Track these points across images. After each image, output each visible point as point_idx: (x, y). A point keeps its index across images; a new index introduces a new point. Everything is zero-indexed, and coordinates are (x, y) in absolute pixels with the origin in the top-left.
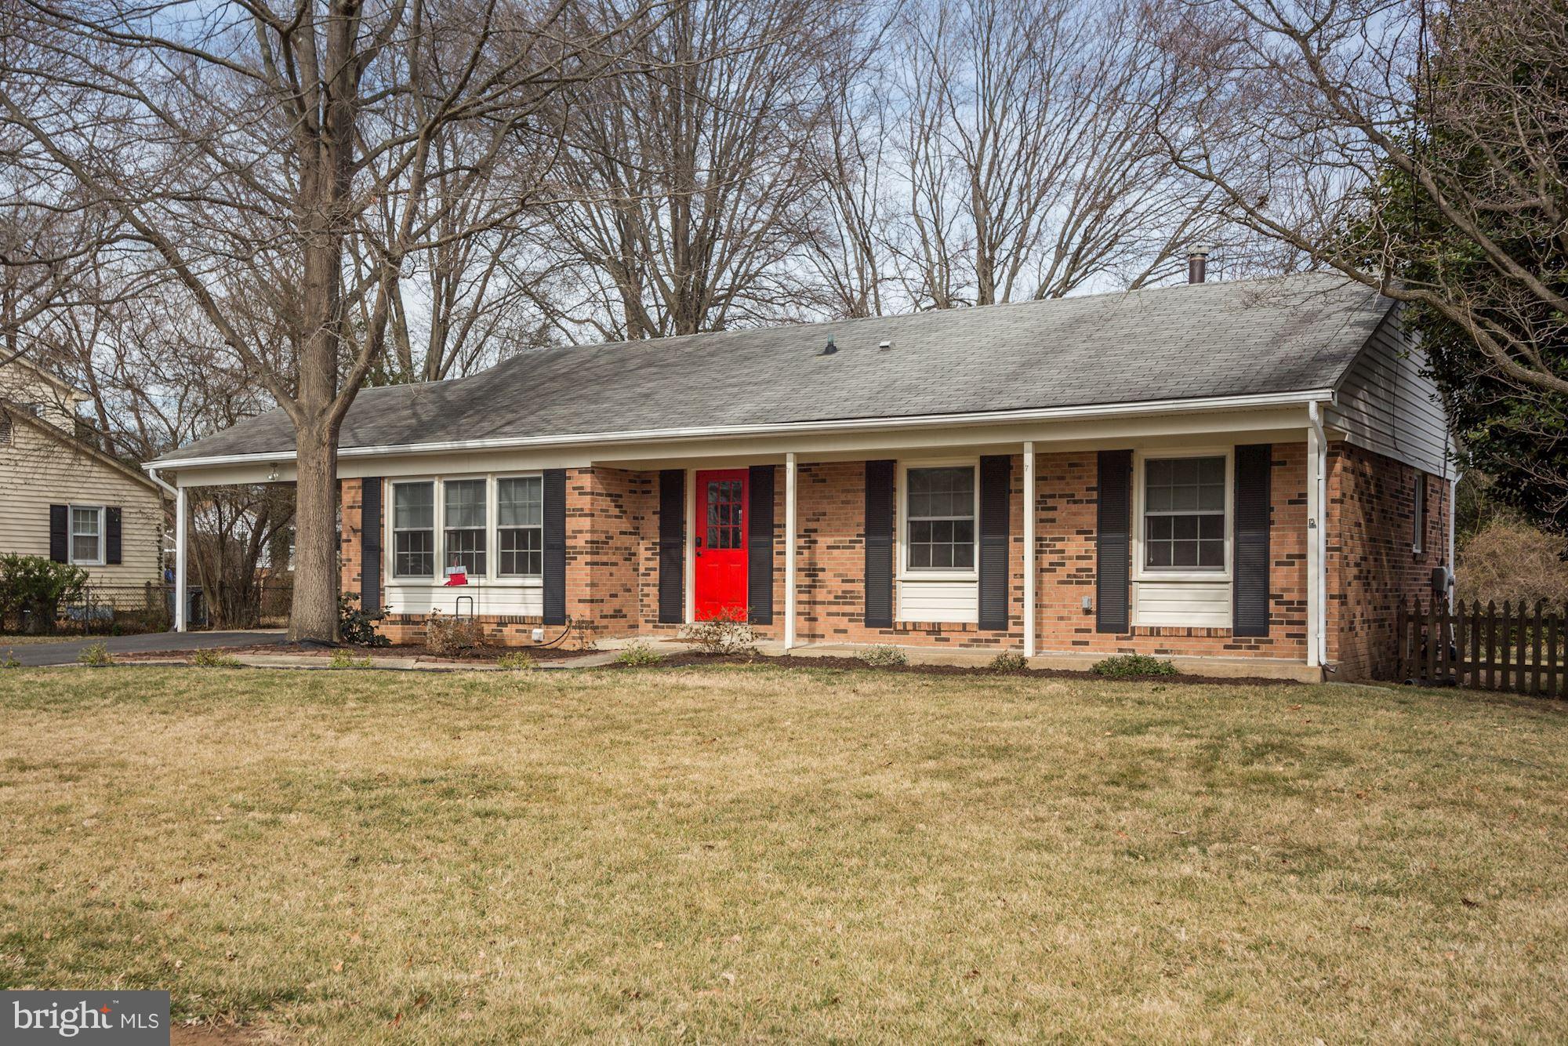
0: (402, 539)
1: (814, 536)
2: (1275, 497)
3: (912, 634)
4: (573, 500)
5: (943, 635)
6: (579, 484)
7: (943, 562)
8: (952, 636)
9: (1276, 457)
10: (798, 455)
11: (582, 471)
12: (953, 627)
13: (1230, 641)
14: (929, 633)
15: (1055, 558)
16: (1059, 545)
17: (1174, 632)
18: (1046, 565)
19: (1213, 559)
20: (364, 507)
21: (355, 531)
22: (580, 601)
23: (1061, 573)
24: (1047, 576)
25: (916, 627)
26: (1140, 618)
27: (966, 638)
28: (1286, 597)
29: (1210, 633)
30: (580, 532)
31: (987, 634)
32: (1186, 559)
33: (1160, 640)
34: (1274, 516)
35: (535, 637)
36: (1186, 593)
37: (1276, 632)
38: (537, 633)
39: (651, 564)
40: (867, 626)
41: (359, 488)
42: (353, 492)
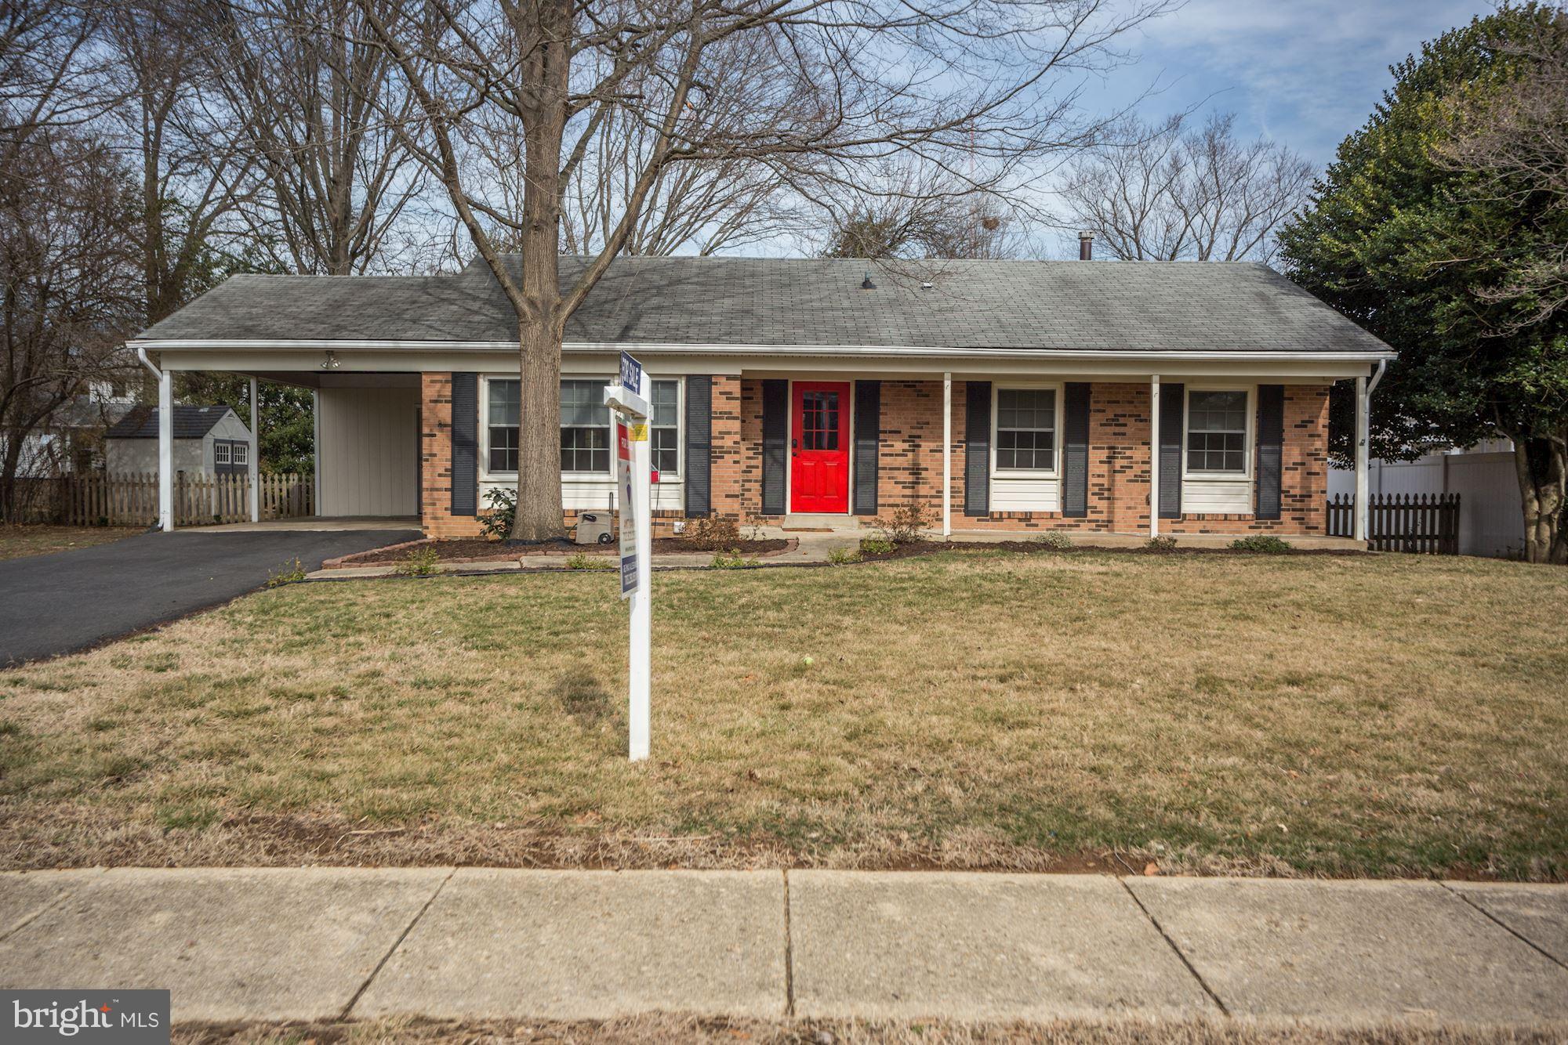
0: (496, 435)
1: (917, 441)
2: (1286, 422)
3: (1006, 522)
4: (719, 404)
5: (1033, 522)
6: (727, 389)
7: (1025, 464)
8: (1040, 522)
9: (1286, 394)
10: (953, 375)
11: (729, 378)
12: (1041, 515)
13: (1253, 524)
14: (1020, 520)
15: (1125, 462)
16: (1128, 453)
17: (1215, 517)
18: (1118, 468)
19: (1237, 464)
20: (454, 401)
21: (441, 425)
22: (727, 496)
23: (1130, 474)
24: (1118, 476)
25: (1010, 515)
26: (1187, 508)
27: (1052, 523)
28: (1292, 492)
29: (1240, 517)
30: (729, 433)
31: (1070, 521)
32: (1215, 465)
33: (1203, 523)
34: (1285, 436)
35: (676, 530)
36: (1218, 489)
37: (1285, 516)
38: (678, 525)
39: (753, 463)
40: (967, 515)
41: (447, 382)
42: (438, 386)
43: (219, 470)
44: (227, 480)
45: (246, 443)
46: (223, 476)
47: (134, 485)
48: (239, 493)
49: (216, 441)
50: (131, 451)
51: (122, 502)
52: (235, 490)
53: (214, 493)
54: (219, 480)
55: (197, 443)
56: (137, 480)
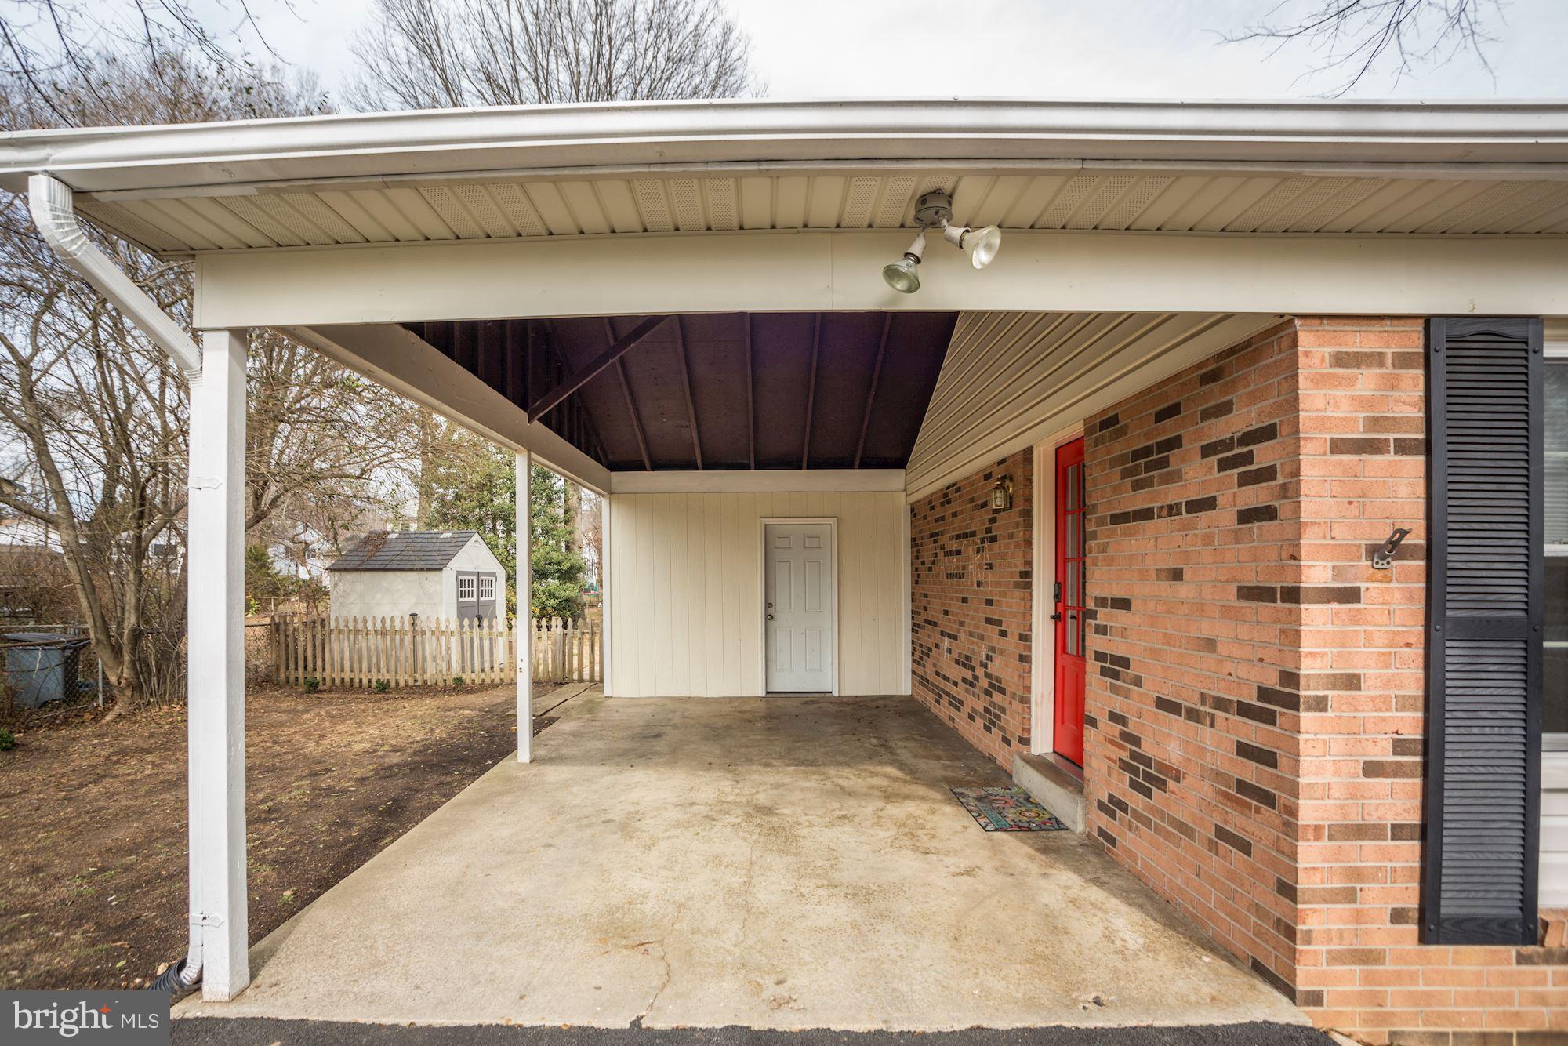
41: (1403, 361)
42: (1366, 381)
43: (463, 611)
44: (471, 627)
45: (494, 574)
46: (466, 622)
47: (357, 632)
48: (486, 643)
49: (459, 573)
50: (360, 587)
51: (342, 651)
52: (481, 639)
53: (454, 642)
54: (462, 626)
55: (433, 576)
56: (360, 626)
